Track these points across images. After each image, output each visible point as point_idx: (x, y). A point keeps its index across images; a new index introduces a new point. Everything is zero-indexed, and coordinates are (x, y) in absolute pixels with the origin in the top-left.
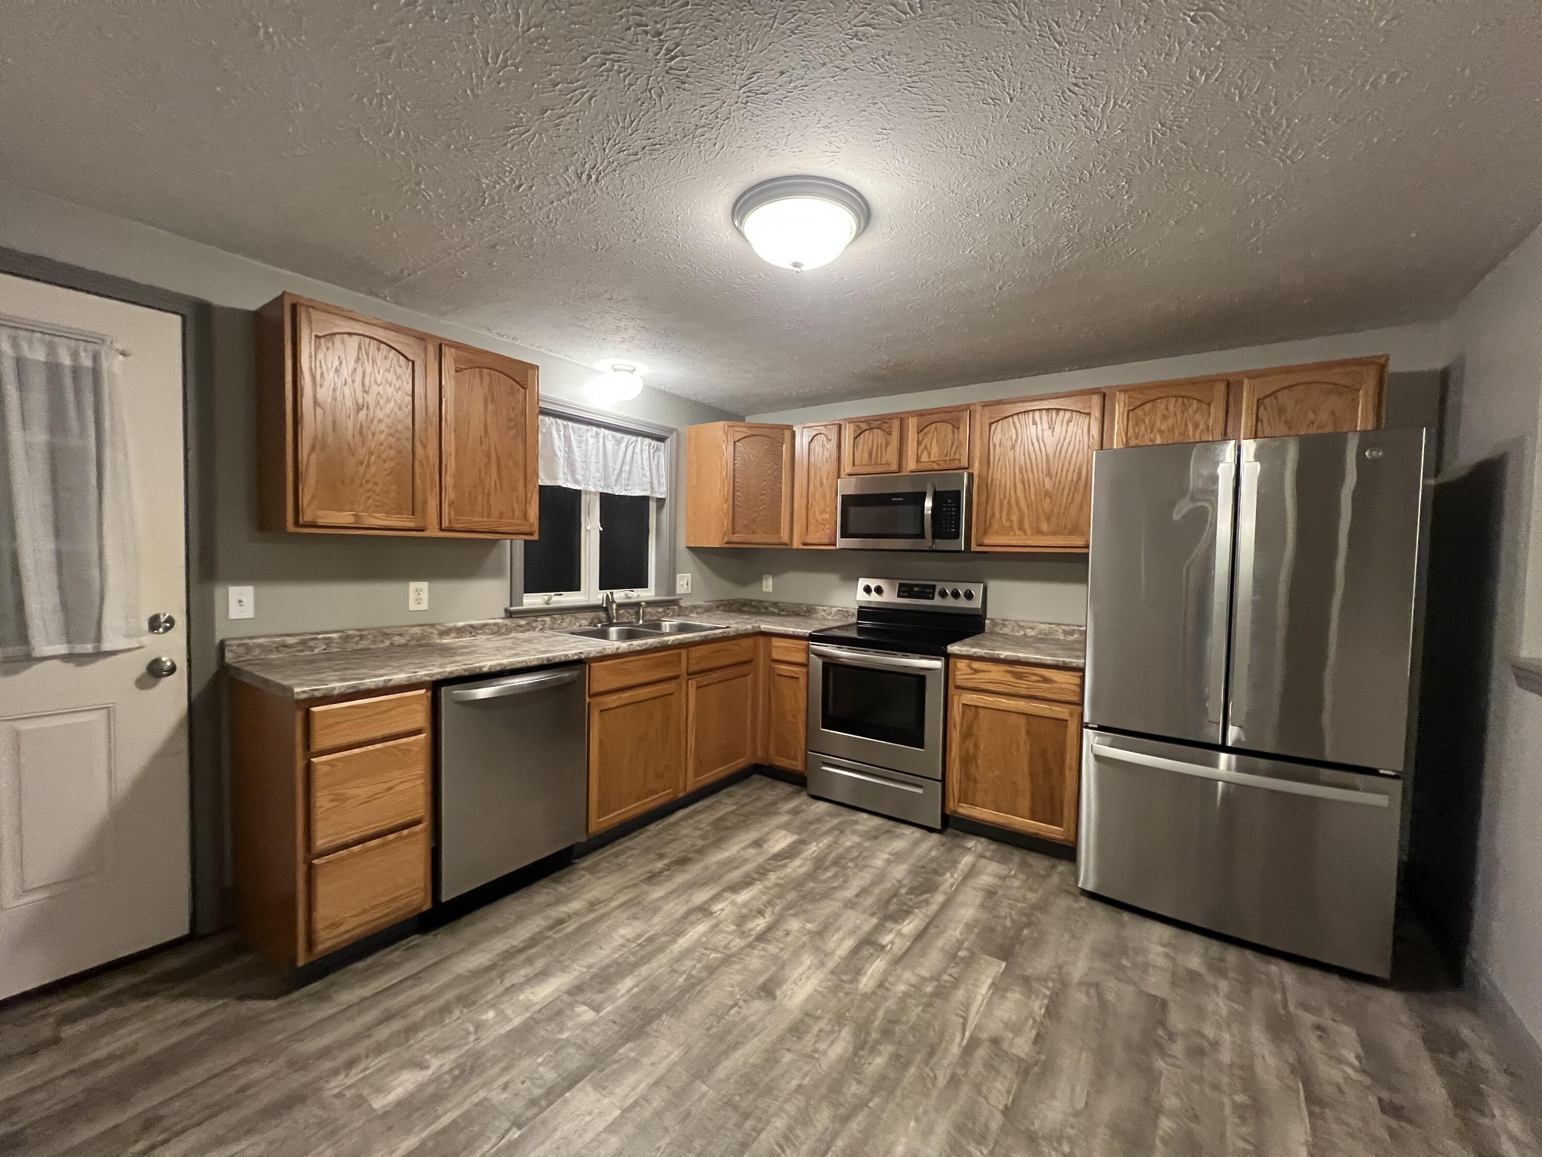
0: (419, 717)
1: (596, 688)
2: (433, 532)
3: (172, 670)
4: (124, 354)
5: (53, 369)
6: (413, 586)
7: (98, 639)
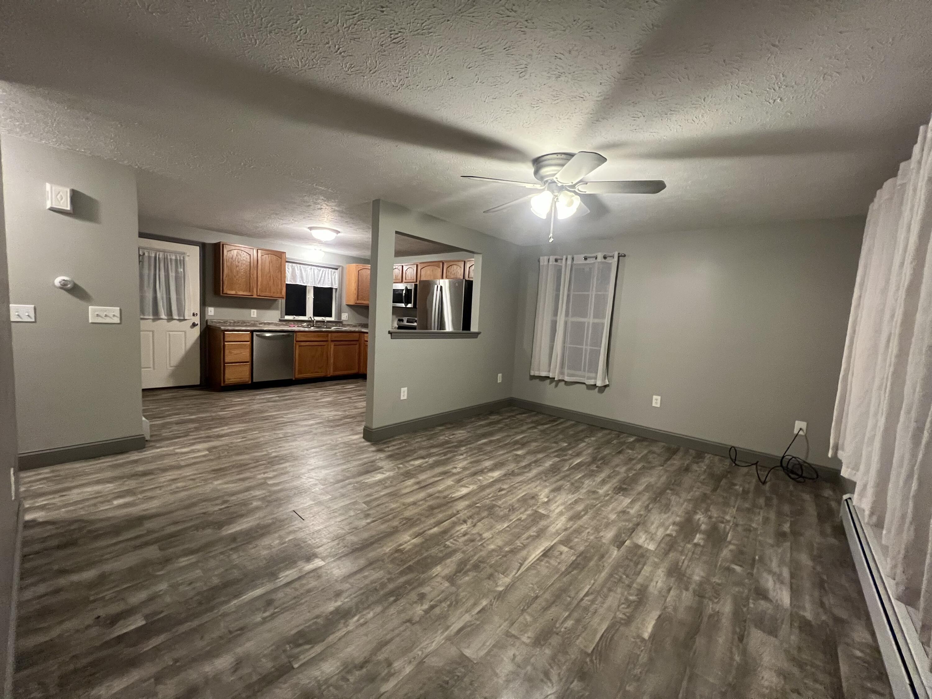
0: (248, 338)
1: (298, 339)
2: (255, 296)
3: (197, 324)
4: (188, 256)
5: (176, 260)
6: (253, 311)
7: (184, 317)
